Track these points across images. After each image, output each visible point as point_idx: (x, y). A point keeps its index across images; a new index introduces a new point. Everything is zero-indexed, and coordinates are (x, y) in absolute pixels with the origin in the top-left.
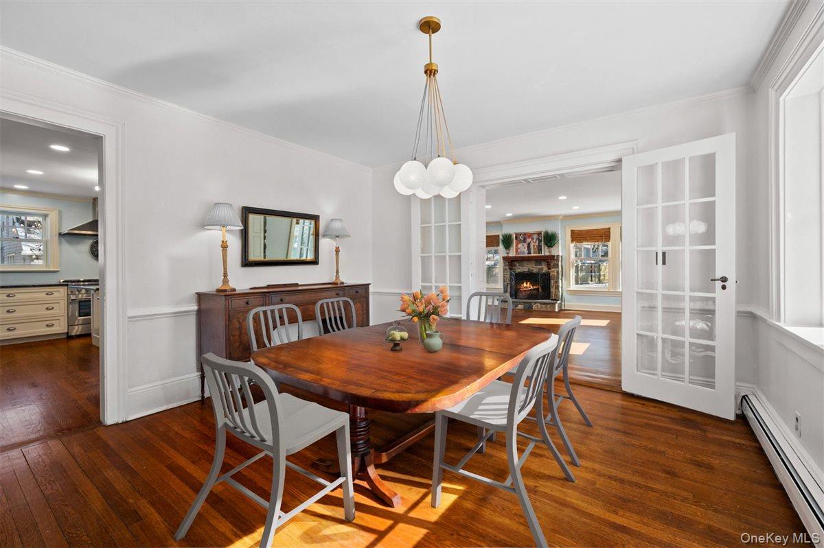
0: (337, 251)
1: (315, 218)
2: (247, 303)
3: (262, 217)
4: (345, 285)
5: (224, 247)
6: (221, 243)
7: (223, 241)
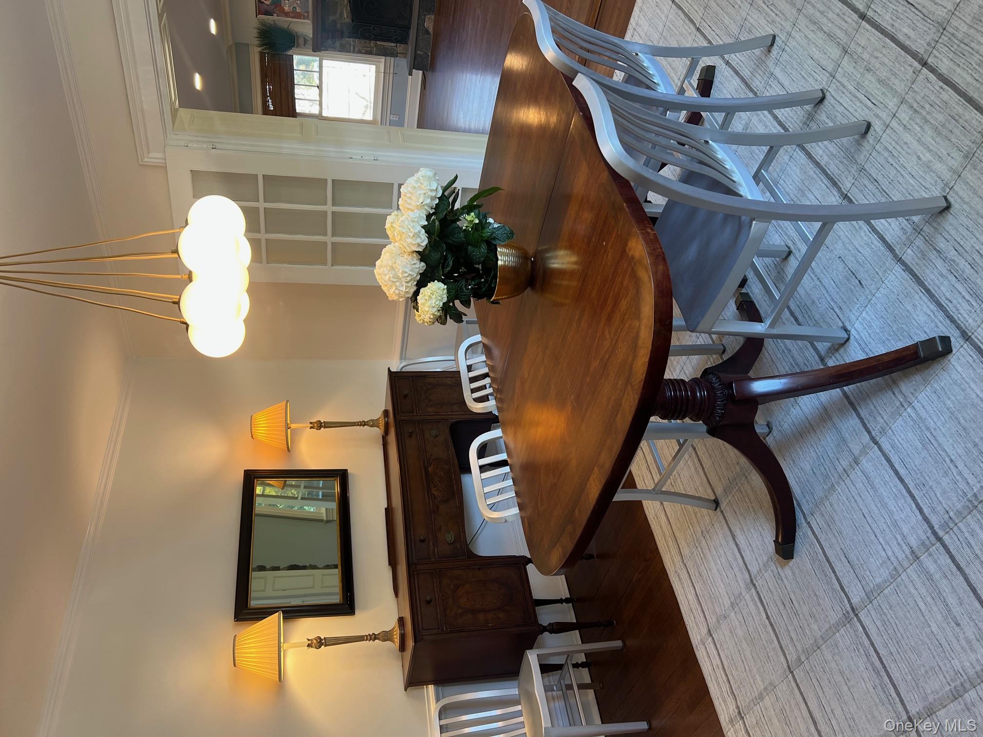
0: (320, 425)
1: (251, 478)
2: (429, 602)
3: (254, 575)
4: (390, 409)
5: (320, 643)
6: (314, 650)
7: (309, 646)
